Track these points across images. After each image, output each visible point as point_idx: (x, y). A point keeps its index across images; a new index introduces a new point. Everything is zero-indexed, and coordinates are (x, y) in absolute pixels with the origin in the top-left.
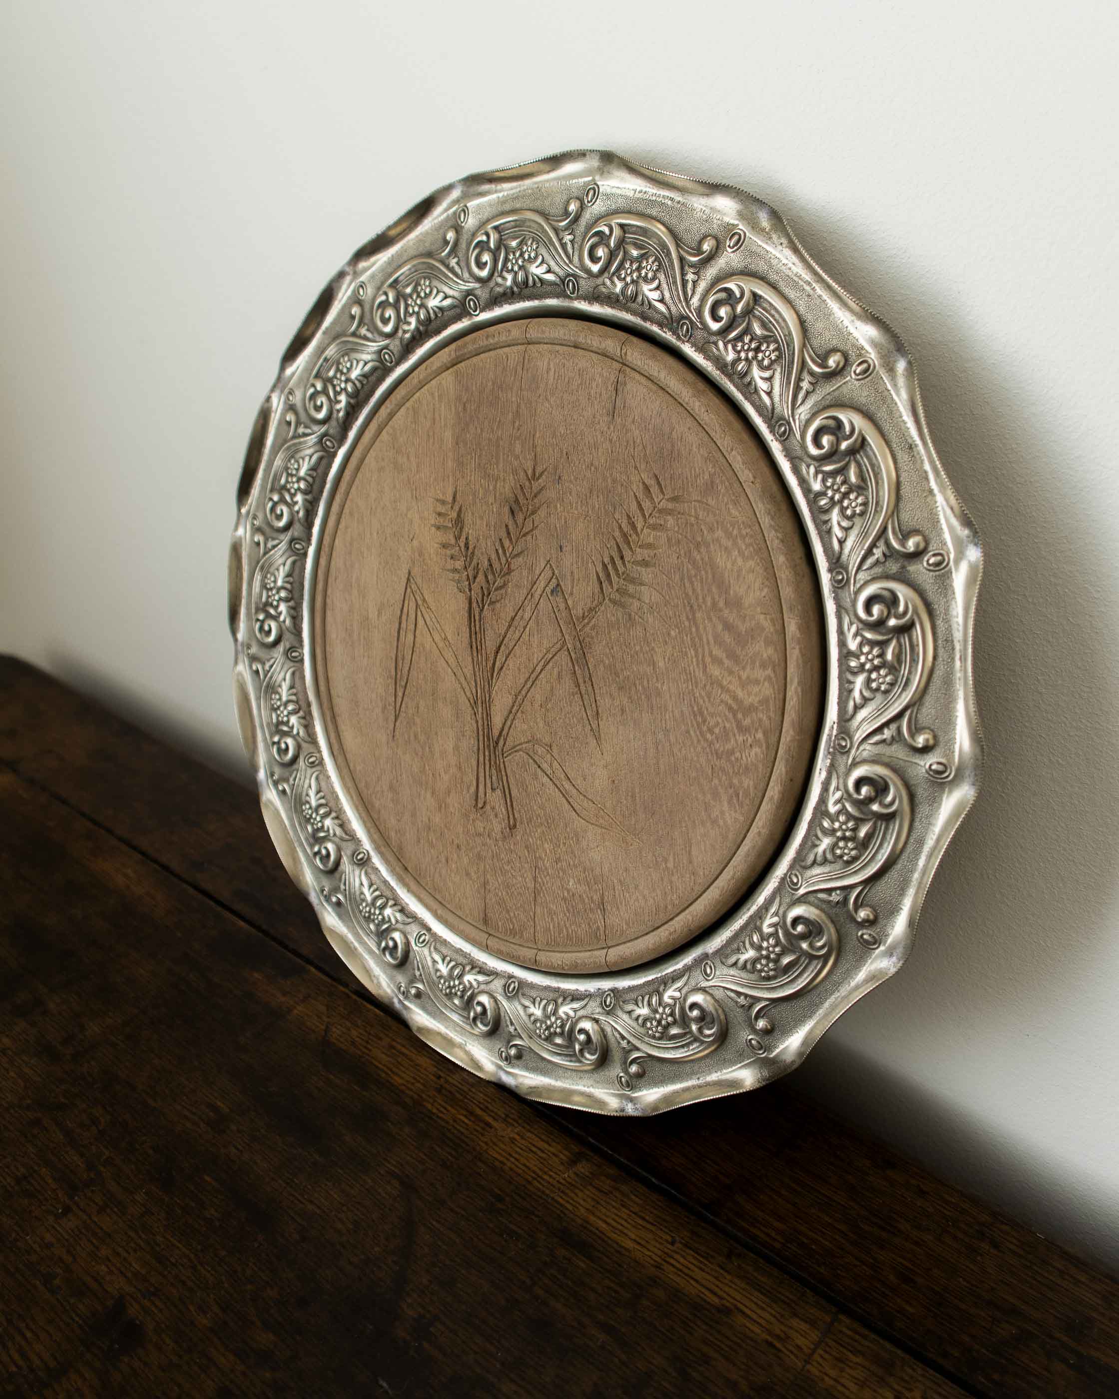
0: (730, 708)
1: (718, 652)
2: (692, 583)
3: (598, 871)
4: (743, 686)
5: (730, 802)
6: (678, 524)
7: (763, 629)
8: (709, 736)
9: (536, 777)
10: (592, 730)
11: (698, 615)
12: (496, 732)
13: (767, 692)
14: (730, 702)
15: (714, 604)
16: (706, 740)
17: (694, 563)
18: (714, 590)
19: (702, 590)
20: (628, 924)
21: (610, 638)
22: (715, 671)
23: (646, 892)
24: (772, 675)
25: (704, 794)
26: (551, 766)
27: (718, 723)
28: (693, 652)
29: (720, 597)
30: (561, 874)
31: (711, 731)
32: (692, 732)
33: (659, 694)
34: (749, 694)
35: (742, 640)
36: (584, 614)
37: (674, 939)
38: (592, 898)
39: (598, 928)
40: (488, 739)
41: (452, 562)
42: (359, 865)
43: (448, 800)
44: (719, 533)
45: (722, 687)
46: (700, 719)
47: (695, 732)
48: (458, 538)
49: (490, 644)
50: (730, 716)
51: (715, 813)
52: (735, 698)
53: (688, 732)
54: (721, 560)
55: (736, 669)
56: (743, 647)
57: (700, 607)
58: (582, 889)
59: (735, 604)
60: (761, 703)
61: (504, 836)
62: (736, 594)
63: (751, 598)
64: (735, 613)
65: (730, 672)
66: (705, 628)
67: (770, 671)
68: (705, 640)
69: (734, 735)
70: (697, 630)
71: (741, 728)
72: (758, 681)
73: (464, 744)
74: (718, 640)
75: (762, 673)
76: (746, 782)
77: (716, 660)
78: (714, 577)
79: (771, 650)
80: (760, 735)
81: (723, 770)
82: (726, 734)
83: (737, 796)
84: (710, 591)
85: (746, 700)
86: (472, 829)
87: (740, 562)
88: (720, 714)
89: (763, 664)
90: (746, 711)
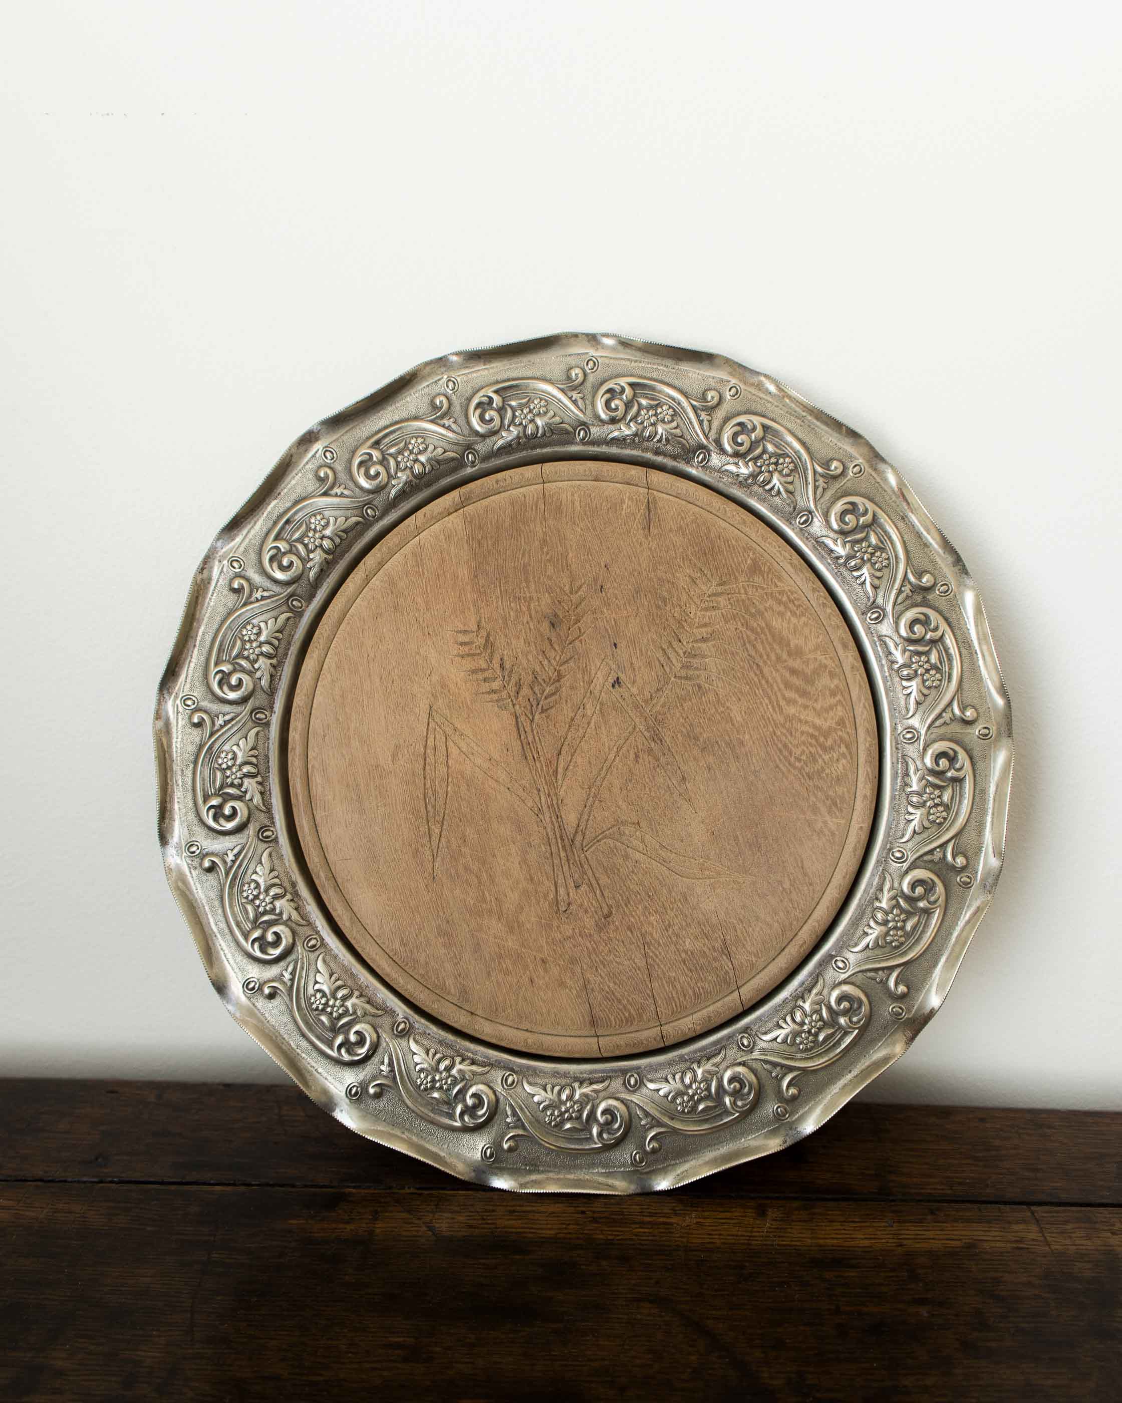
0: (812, 736)
1: (790, 694)
2: (754, 646)
3: (714, 920)
4: (818, 714)
5: (830, 812)
6: (730, 603)
7: (826, 667)
8: (797, 764)
9: (626, 857)
10: (680, 794)
11: (766, 670)
12: (570, 830)
13: (841, 714)
14: (811, 731)
15: (779, 658)
16: (795, 768)
17: (752, 630)
18: (776, 646)
19: (764, 648)
20: (757, 956)
21: (683, 709)
22: (791, 710)
23: (768, 919)
24: (842, 700)
25: (804, 814)
26: (643, 841)
27: (803, 751)
28: (767, 701)
29: (782, 651)
30: (674, 939)
31: (799, 760)
32: (781, 766)
33: (742, 743)
34: (826, 720)
35: (809, 681)
36: (651, 696)
37: (804, 950)
38: (713, 947)
39: (727, 973)
40: (562, 840)
41: (487, 684)
42: (402, 1037)
43: (522, 918)
44: (770, 602)
45: (800, 721)
46: (786, 753)
47: (784, 765)
48: (490, 661)
49: (549, 748)
50: (813, 742)
51: (819, 825)
52: (815, 727)
53: (777, 767)
54: (777, 623)
55: (810, 703)
56: (813, 684)
57: (765, 662)
58: (699, 945)
59: (797, 653)
60: (838, 724)
61: (600, 929)
62: (796, 646)
63: (811, 645)
64: (798, 661)
65: (806, 707)
66: (774, 678)
67: (839, 697)
68: (776, 688)
69: (820, 756)
70: (767, 682)
71: (825, 749)
72: (831, 708)
73: (533, 856)
74: (788, 685)
75: (833, 701)
76: (840, 790)
77: (789, 702)
78: (773, 637)
79: (836, 681)
80: (843, 749)
81: (817, 787)
82: (813, 758)
83: (835, 804)
84: (772, 649)
85: (825, 725)
86: (558, 936)
87: (794, 620)
88: (804, 743)
89: (833, 694)
90: (826, 734)
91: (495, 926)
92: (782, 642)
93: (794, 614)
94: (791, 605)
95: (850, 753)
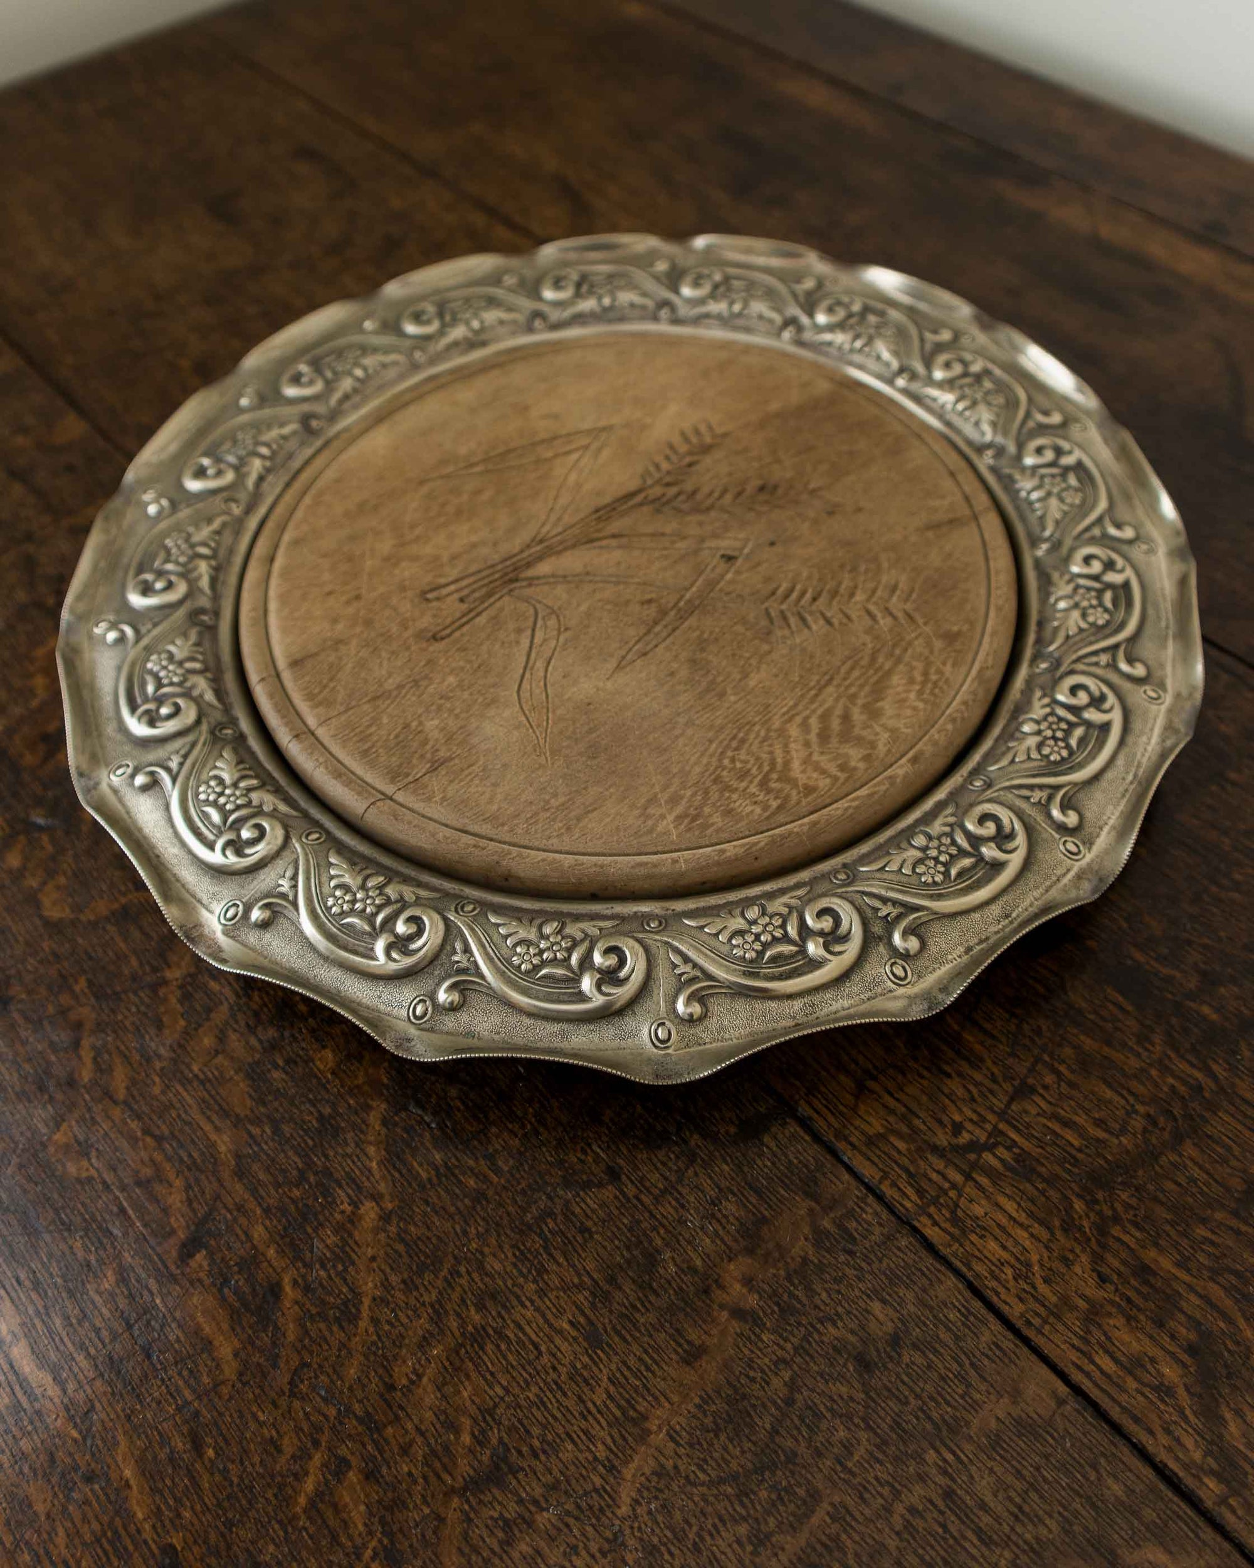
0: (773, 763)
1: (814, 722)
2: (852, 668)
3: (475, 740)
4: (806, 761)
5: (679, 818)
6: (891, 628)
7: (874, 748)
8: (726, 762)
9: (519, 631)
10: (624, 657)
11: (830, 689)
12: (528, 573)
13: (822, 785)
14: (779, 760)
15: (853, 697)
17: (873, 661)
18: (867, 689)
19: (857, 679)
21: (732, 627)
22: (794, 731)
23: (499, 797)
24: (841, 780)
25: (664, 789)
26: (545, 640)
27: (746, 762)
28: (791, 703)
29: (866, 697)
30: (433, 708)
31: (733, 760)
32: (714, 746)
33: (722, 695)
34: (803, 772)
35: (846, 736)
36: (731, 593)
38: (437, 750)
39: (408, 775)
40: (512, 571)
41: (663, 459)
43: (405, 564)
44: (919, 666)
45: (786, 745)
46: (734, 744)
47: (717, 748)
48: (690, 453)
49: (616, 526)
50: (766, 768)
51: (654, 811)
52: (787, 764)
53: (711, 741)
54: (896, 679)
55: (815, 747)
56: (840, 742)
57: (839, 686)
58: (435, 735)
59: (873, 713)
60: (806, 787)
61: (419, 635)
62: (882, 709)
63: (891, 723)
64: (864, 717)
65: (807, 744)
66: (824, 701)
67: (842, 776)
68: (814, 706)
69: (751, 782)
70: (816, 695)
71: (764, 784)
72: (824, 772)
73: (485, 551)
74: (825, 717)
75: (833, 770)
76: (717, 819)
77: (805, 726)
78: (877, 682)
79: (862, 765)
80: (774, 804)
81: (706, 792)
82: (743, 775)
83: (693, 820)
84: (862, 686)
85: (796, 773)
86: (394, 601)
87: (912, 696)
88: (758, 759)
89: (842, 768)
90: (785, 779)
91: (386, 545)
92: (878, 691)
93: (920, 693)
94: (930, 685)
95: (773, 814)
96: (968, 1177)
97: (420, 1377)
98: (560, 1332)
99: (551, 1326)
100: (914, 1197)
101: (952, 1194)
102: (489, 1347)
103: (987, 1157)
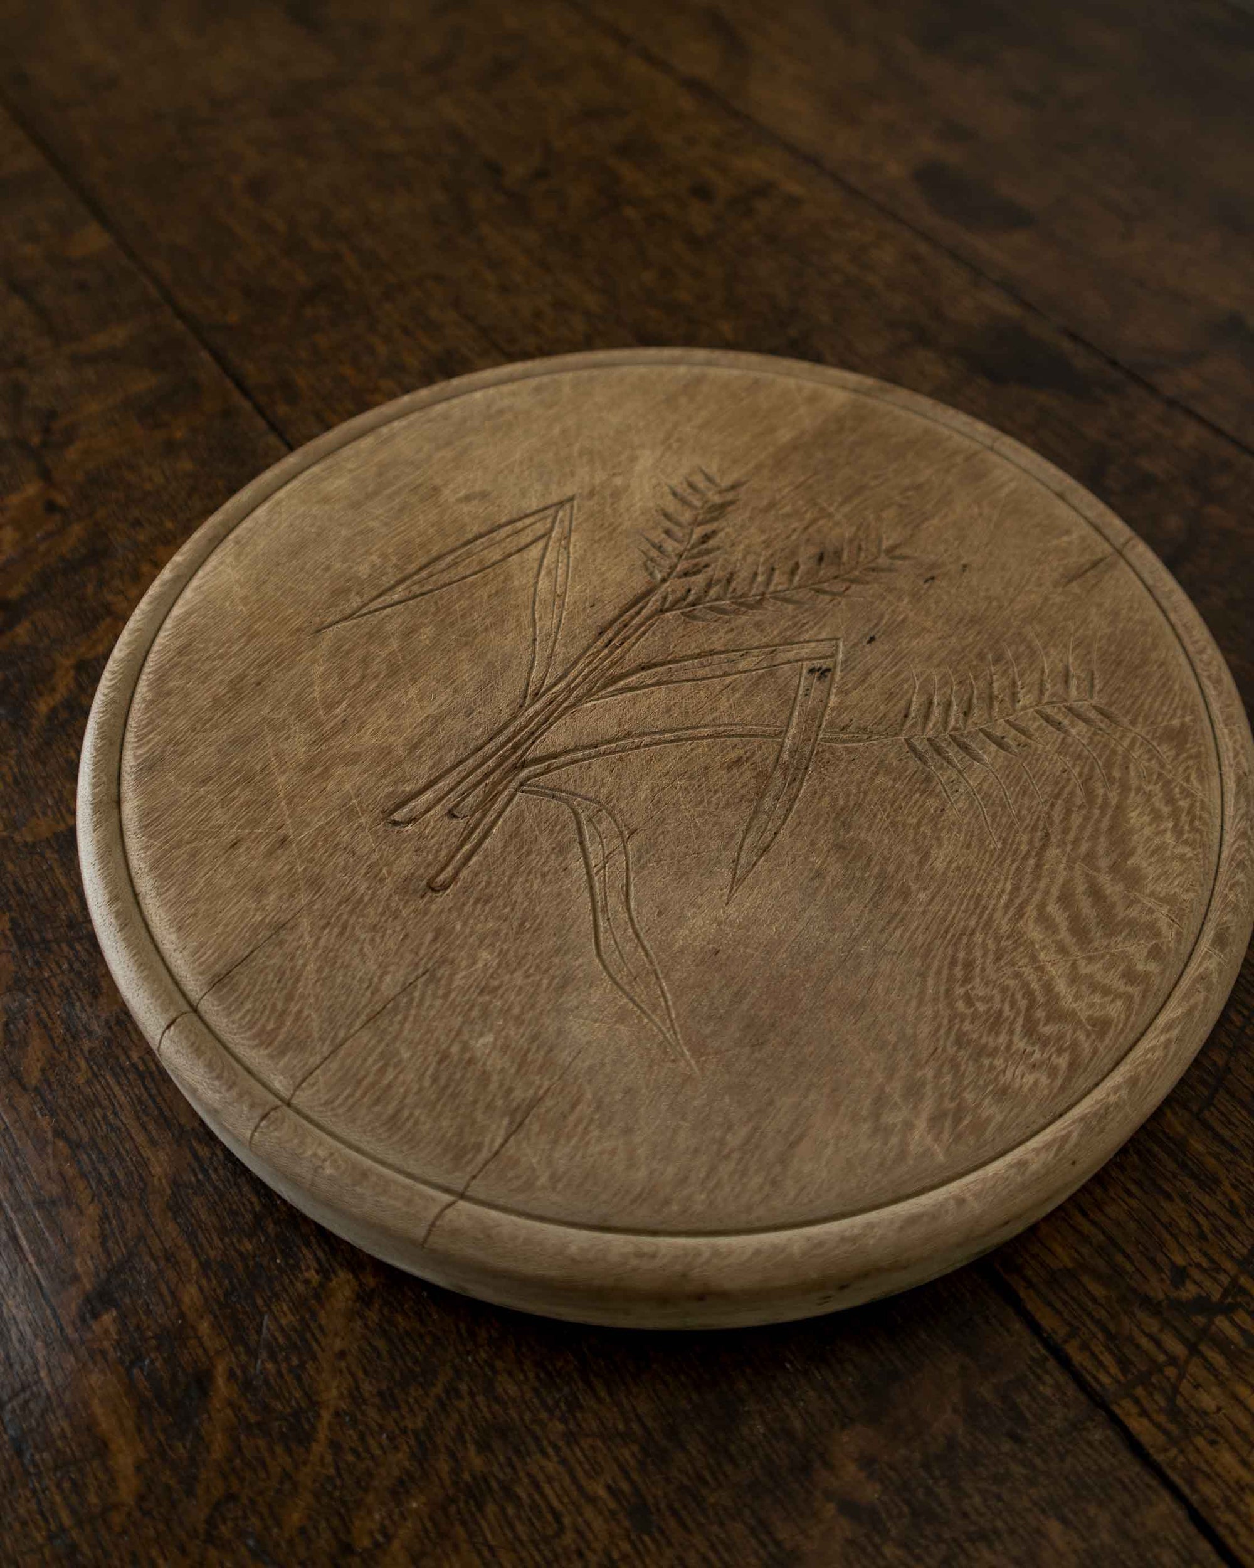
0: (1029, 994)
1: (1056, 912)
2: (1068, 812)
3: (563, 1057)
4: (1074, 978)
5: (936, 1120)
6: (1091, 738)
7: (1158, 934)
8: (960, 1005)
9: (561, 850)
10: (736, 861)
11: (1053, 852)
12: (538, 749)
13: (1113, 1014)
14: (1035, 986)
15: (1090, 858)
16: (951, 1005)
17: (1090, 794)
18: (1103, 841)
19: (1082, 828)
20: (554, 1179)
21: (872, 779)
22: (1035, 933)
23: (642, 1152)
25: (890, 1076)
26: (607, 858)
27: (988, 999)
28: (1009, 887)
29: (1107, 854)
30: (475, 1013)
31: (969, 1000)
32: (930, 982)
33: (905, 896)
34: (1077, 997)
35: (1109, 924)
36: (848, 726)
37: (634, 1270)
38: (510, 1090)
39: (478, 1147)
40: (516, 748)
41: (663, 536)
43: (339, 771)
44: (1156, 788)
45: (1034, 958)
46: (959, 972)
47: (937, 985)
48: (696, 523)
49: (639, 650)
50: (1023, 1004)
51: (892, 1118)
52: (1048, 988)
53: (923, 976)
54: (1136, 817)
55: (1074, 950)
56: (1107, 936)
57: (1062, 844)
58: (497, 1062)
59: (1129, 878)
60: (1093, 1021)
61: (405, 887)
62: (1137, 869)
63: (1161, 888)
64: (1120, 887)
65: (1062, 950)
66: (1053, 872)
67: (1135, 991)
68: (1042, 884)
69: (1011, 1032)
70: (1038, 866)
71: (1030, 1030)
72: (1106, 991)
73: (458, 725)
74: (1066, 899)
75: (1120, 986)
76: (990, 1109)
77: (1043, 918)
78: (1111, 828)
79: (1153, 967)
80: (1063, 1062)
81: (955, 1065)
82: (996, 1022)
83: (957, 1120)
84: (1094, 838)
85: (1068, 1001)
86: (345, 836)
87: (1169, 838)
88: (1004, 990)
89: (1130, 976)
90: (1057, 1015)
91: (299, 744)
93: (1178, 831)
94: (1184, 818)
95: (1068, 1079)
96: (1193, 1349)
97: (389, 1538)
98: (592, 1500)
99: (580, 1488)
100: (1114, 1370)
101: (1171, 1372)
102: (491, 1509)
103: (1222, 1323)
